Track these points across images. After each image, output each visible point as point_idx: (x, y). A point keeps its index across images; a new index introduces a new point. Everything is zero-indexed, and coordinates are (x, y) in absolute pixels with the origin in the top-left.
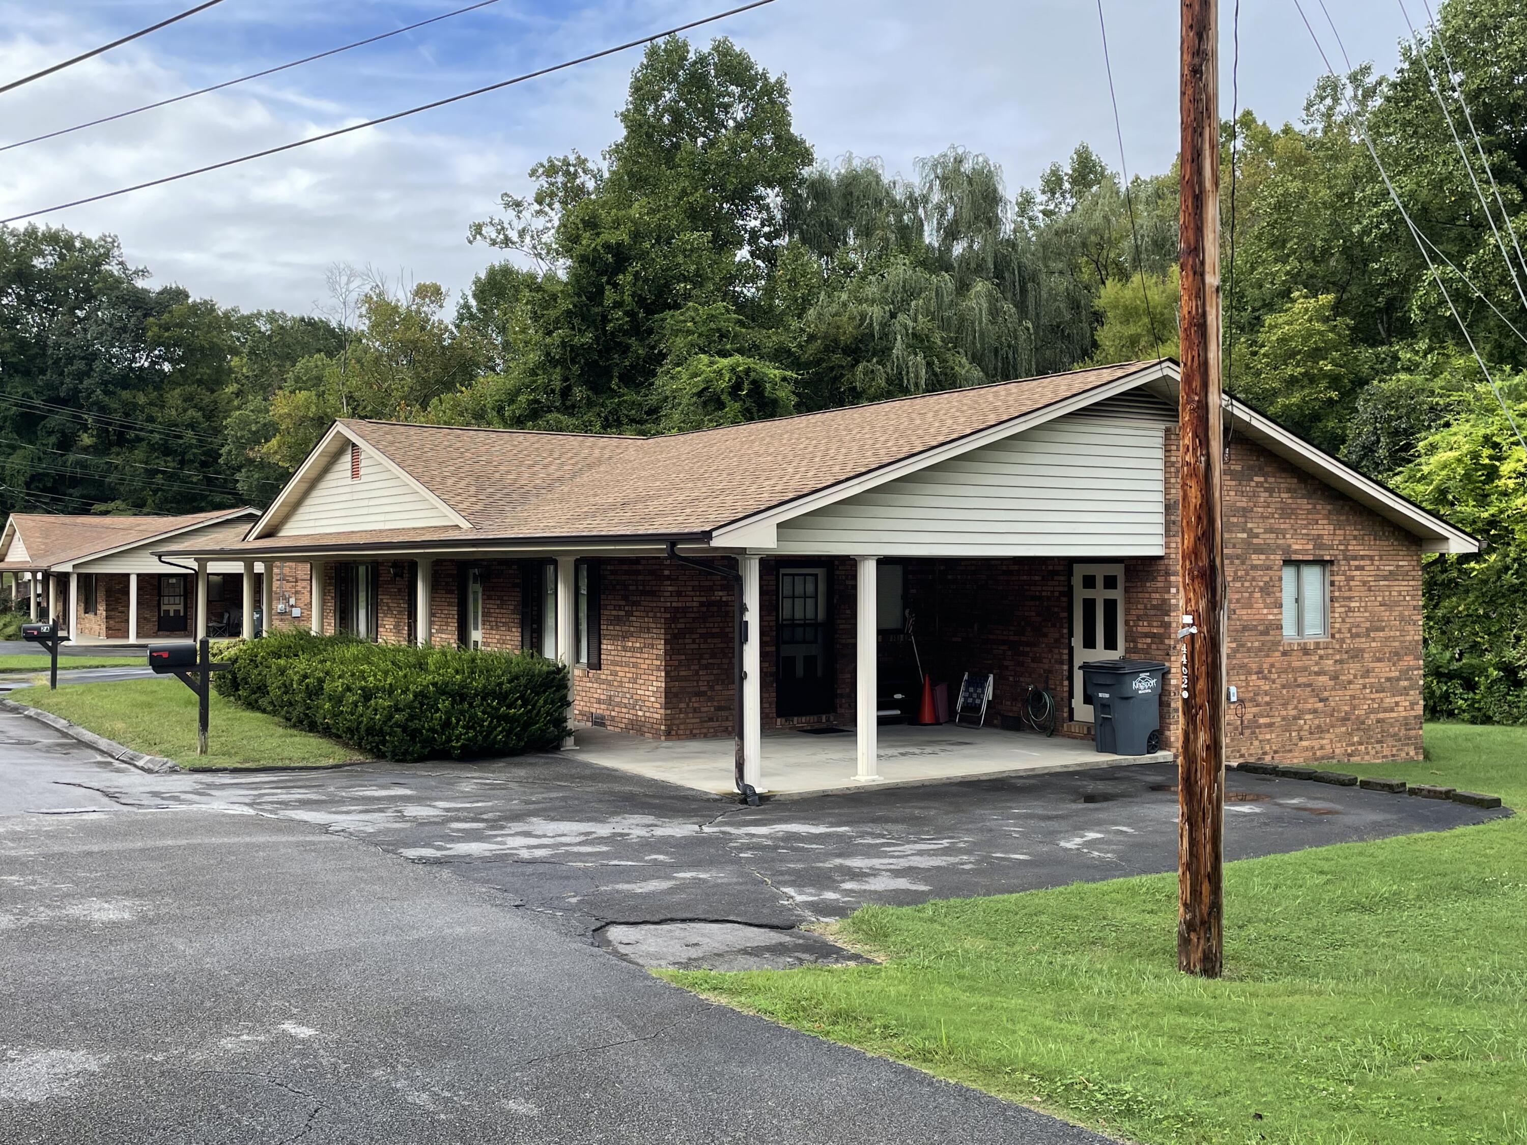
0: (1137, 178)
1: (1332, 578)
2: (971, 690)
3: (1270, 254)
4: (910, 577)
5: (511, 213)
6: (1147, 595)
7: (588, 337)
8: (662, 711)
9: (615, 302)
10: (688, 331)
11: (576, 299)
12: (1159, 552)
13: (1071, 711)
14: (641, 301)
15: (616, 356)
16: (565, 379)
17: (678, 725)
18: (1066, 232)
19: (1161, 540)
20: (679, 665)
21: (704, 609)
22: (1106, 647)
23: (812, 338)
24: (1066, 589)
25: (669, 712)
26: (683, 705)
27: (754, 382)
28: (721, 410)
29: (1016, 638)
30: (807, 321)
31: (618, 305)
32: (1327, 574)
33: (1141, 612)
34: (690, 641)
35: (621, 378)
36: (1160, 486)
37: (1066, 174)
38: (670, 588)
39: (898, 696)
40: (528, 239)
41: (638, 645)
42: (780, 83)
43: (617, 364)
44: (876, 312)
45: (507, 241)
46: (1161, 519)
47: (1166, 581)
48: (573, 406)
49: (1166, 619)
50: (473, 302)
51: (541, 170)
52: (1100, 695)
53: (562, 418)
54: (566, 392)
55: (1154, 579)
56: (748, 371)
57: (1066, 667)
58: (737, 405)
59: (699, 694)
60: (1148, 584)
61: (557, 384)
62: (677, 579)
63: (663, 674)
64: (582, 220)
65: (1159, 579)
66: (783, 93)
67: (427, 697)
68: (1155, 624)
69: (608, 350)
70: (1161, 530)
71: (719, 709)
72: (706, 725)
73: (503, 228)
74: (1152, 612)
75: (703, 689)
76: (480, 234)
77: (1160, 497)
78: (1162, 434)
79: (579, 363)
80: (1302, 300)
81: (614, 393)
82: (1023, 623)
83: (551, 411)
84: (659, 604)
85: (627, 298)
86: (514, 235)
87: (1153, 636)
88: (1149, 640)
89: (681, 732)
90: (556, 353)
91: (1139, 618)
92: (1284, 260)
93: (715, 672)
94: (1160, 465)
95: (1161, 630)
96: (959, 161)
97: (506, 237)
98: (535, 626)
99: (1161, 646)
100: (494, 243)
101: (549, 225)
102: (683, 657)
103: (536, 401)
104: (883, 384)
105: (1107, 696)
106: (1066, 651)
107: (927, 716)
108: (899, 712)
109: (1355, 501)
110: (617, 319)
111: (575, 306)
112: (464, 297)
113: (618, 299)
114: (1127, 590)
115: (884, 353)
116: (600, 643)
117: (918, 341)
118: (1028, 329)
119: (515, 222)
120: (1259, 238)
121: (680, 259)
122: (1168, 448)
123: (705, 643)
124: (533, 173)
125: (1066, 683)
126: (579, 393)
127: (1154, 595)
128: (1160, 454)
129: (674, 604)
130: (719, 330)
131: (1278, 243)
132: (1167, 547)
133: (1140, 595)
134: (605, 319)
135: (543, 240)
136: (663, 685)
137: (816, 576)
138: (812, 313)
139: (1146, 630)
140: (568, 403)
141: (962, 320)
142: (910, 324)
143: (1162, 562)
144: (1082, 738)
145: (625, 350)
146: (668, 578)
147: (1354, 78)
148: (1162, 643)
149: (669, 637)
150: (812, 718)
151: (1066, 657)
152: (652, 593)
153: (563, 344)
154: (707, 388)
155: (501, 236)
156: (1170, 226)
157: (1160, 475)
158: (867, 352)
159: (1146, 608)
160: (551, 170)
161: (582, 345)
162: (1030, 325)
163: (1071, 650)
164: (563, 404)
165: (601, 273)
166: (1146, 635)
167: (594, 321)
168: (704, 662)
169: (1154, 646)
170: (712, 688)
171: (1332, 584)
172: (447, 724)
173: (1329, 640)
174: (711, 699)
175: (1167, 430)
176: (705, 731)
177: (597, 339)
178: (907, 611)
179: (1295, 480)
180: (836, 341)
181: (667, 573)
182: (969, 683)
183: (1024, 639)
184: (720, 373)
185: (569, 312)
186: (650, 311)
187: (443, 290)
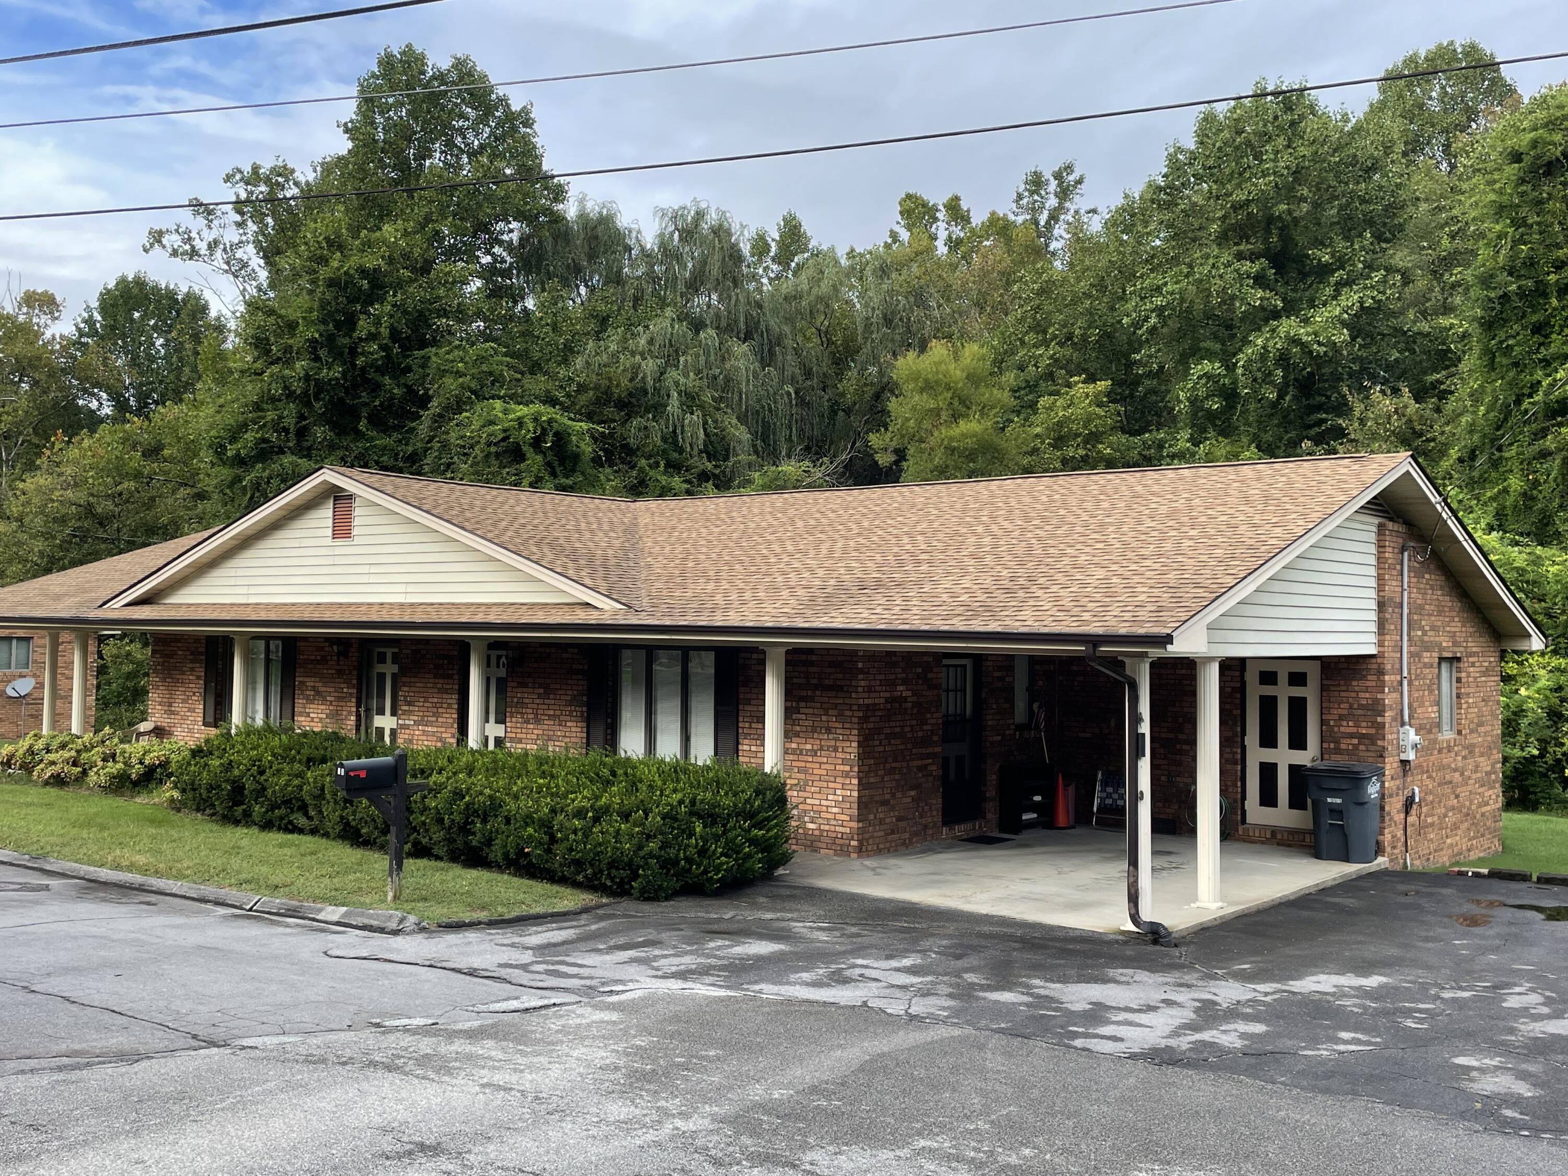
0: (853, 250)
1: (1459, 675)
2: (1110, 790)
3: (1030, 338)
4: (1037, 667)
5: (201, 221)
6: (1354, 695)
7: (337, 372)
8: (854, 825)
9: (370, 334)
10: (457, 372)
11: (322, 327)
12: (1372, 650)
13: (1244, 813)
14: (394, 334)
15: (364, 394)
16: (302, 417)
17: (867, 840)
18: (795, 298)
19: (1373, 638)
20: (870, 771)
21: (889, 706)
22: (1292, 746)
23: (582, 388)
24: (1238, 685)
25: (861, 825)
26: (871, 817)
27: (556, 434)
28: (519, 463)
29: (1171, 736)
30: (576, 370)
31: (372, 337)
32: (1454, 670)
33: (1345, 712)
34: (877, 743)
35: (370, 419)
36: (1373, 583)
37: (773, 240)
38: (863, 683)
39: (1038, 798)
40: (219, 253)
41: (809, 747)
42: (525, 111)
43: (367, 404)
44: (650, 366)
45: (193, 254)
46: (1373, 616)
47: (1379, 679)
48: (309, 449)
49: (1379, 719)
50: (97, 317)
51: (238, 177)
52: (1329, 800)
53: (299, 461)
54: (302, 433)
55: (1364, 678)
56: (550, 421)
57: (1239, 767)
58: (539, 458)
59: (884, 803)
60: (1355, 683)
61: (290, 421)
62: (868, 673)
63: (855, 781)
64: (327, 239)
65: (1369, 677)
66: (528, 123)
67: (676, 820)
68: (1364, 724)
69: (355, 386)
70: (1373, 627)
71: (900, 819)
72: (890, 837)
73: (190, 239)
74: (1360, 712)
75: (887, 797)
76: (160, 242)
77: (1373, 594)
78: (1375, 529)
79: (323, 399)
80: (1081, 385)
81: (359, 435)
82: (1180, 720)
83: (283, 453)
84: (848, 701)
85: (384, 331)
86: (202, 247)
87: (1362, 737)
88: (1355, 741)
89: (870, 848)
90: (297, 387)
91: (1341, 718)
92: (1046, 343)
93: (897, 777)
94: (1373, 560)
95: (1373, 731)
96: (700, 215)
97: (193, 247)
98: (609, 721)
99: (1372, 748)
100: (175, 253)
101: (244, 238)
102: (872, 762)
103: (265, 440)
104: (659, 443)
105: (1339, 801)
106: (1239, 751)
107: (1062, 820)
108: (1035, 815)
109: (1472, 601)
110: (372, 354)
111: (321, 335)
112: (88, 309)
113: (373, 330)
114: (1324, 689)
115: (658, 409)
116: (738, 743)
117: (690, 400)
118: (789, 394)
119: (205, 233)
120: (1021, 321)
121: (442, 292)
122: (1382, 543)
123: (890, 744)
124: (228, 179)
125: (1239, 784)
126: (320, 433)
127: (1362, 695)
128: (1373, 549)
129: (866, 701)
130: (491, 374)
131: (1040, 328)
132: (1380, 644)
133: (1343, 694)
134: (353, 352)
135: (237, 256)
136: (855, 794)
137: (964, 666)
138: (579, 362)
139: (1354, 730)
140: (305, 444)
141: (728, 380)
142: (682, 380)
143: (1374, 661)
144: (1262, 843)
145: (376, 388)
146: (861, 671)
147: (1058, 176)
148: (1374, 743)
149: (861, 738)
150: (969, 826)
151: (1239, 756)
152: (837, 688)
153: (307, 378)
154: (507, 438)
155: (187, 247)
156: (897, 300)
157: (1373, 571)
158: (640, 407)
159: (1351, 707)
160: (255, 177)
161: (330, 380)
162: (792, 391)
163: (1244, 748)
164: (298, 443)
165: (352, 300)
166: (1352, 736)
167: (341, 354)
168: (888, 766)
169: (1362, 747)
170: (893, 795)
171: (1459, 680)
172: (702, 852)
173: (1455, 736)
174: (893, 809)
175: (1380, 526)
176: (888, 845)
177: (344, 373)
178: (1035, 706)
179: (1443, 578)
180: (608, 392)
181: (860, 665)
182: (1105, 784)
183: (1180, 736)
184: (520, 422)
185: (313, 341)
186: (407, 347)
187: (59, 299)
